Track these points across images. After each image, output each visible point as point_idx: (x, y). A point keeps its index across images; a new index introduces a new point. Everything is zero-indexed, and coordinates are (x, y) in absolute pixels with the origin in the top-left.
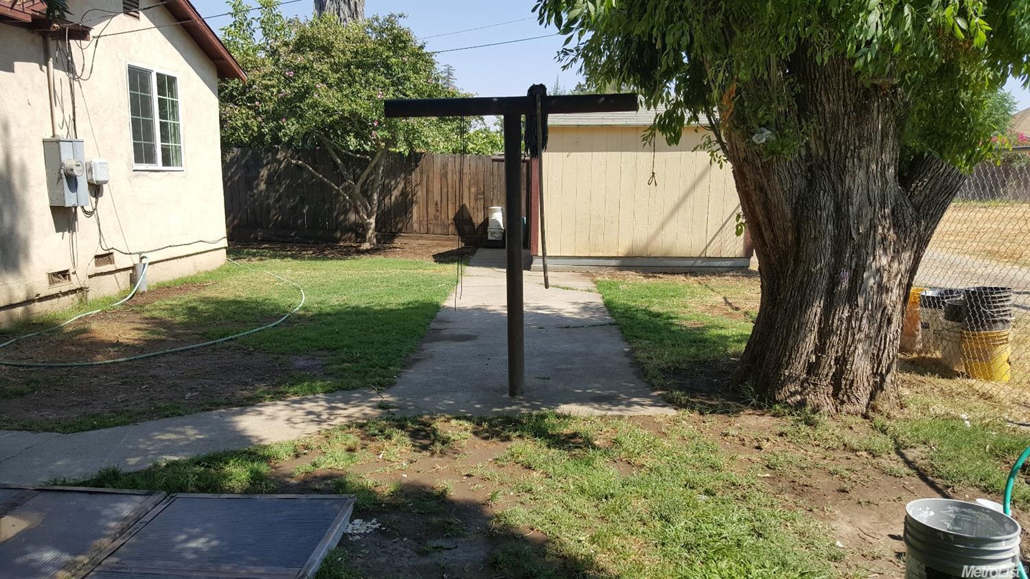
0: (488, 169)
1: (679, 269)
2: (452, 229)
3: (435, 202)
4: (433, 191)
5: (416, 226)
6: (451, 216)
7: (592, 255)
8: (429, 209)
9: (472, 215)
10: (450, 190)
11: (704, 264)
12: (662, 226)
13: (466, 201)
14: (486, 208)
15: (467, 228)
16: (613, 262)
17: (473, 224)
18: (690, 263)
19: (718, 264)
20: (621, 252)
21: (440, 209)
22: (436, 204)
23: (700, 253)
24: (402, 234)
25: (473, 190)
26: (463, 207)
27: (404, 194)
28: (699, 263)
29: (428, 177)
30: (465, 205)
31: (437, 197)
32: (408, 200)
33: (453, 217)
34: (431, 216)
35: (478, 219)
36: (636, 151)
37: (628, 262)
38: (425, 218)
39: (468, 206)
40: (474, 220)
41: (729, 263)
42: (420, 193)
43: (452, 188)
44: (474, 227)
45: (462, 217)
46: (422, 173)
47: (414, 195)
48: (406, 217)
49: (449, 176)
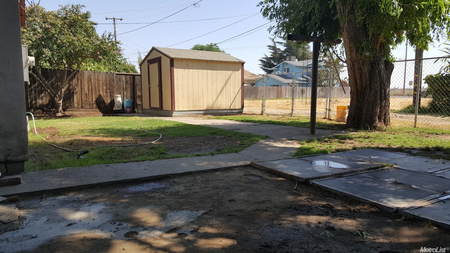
0: (112, 78)
1: (223, 114)
2: (95, 106)
3: (85, 94)
4: (84, 88)
5: (76, 105)
6: (94, 100)
7: (195, 110)
8: (83, 97)
9: (104, 99)
10: (93, 88)
11: (230, 112)
12: (217, 98)
13: (101, 93)
14: (111, 96)
15: (102, 105)
16: (202, 112)
17: (105, 103)
18: (226, 111)
19: (234, 111)
20: (205, 108)
21: (88, 97)
22: (86, 94)
23: (229, 107)
24: (68, 109)
25: (105, 88)
26: (100, 96)
27: (68, 89)
28: (229, 111)
29: (81, 81)
30: (101, 94)
31: (87, 91)
32: (71, 92)
33: (95, 100)
34: (84, 100)
35: (108, 101)
36: (207, 70)
37: (207, 112)
38: (81, 101)
39: (102, 95)
40: (106, 101)
41: (237, 111)
42: (78, 89)
43: (94, 87)
44: (106, 105)
45: (100, 100)
46: (78, 80)
47: (75, 90)
48: (70, 101)
49: (92, 81)
